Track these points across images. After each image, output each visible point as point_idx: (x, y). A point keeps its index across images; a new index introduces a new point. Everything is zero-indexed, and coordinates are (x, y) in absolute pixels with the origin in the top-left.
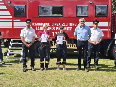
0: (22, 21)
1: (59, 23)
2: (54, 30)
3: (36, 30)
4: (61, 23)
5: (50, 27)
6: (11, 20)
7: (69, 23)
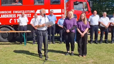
2: (15, 17)
4: (21, 11)
7: (28, 11)
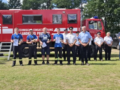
0: (9, 28)
1: (40, 29)
2: (35, 34)
6: (0, 27)
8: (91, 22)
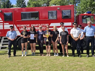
1: (36, 24)
3: (20, 30)
4: (38, 24)
5: (30, 28)
6: (2, 24)
7: (43, 24)
8: (85, 17)
